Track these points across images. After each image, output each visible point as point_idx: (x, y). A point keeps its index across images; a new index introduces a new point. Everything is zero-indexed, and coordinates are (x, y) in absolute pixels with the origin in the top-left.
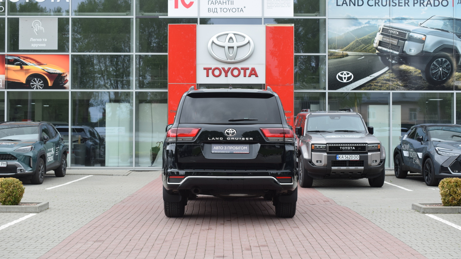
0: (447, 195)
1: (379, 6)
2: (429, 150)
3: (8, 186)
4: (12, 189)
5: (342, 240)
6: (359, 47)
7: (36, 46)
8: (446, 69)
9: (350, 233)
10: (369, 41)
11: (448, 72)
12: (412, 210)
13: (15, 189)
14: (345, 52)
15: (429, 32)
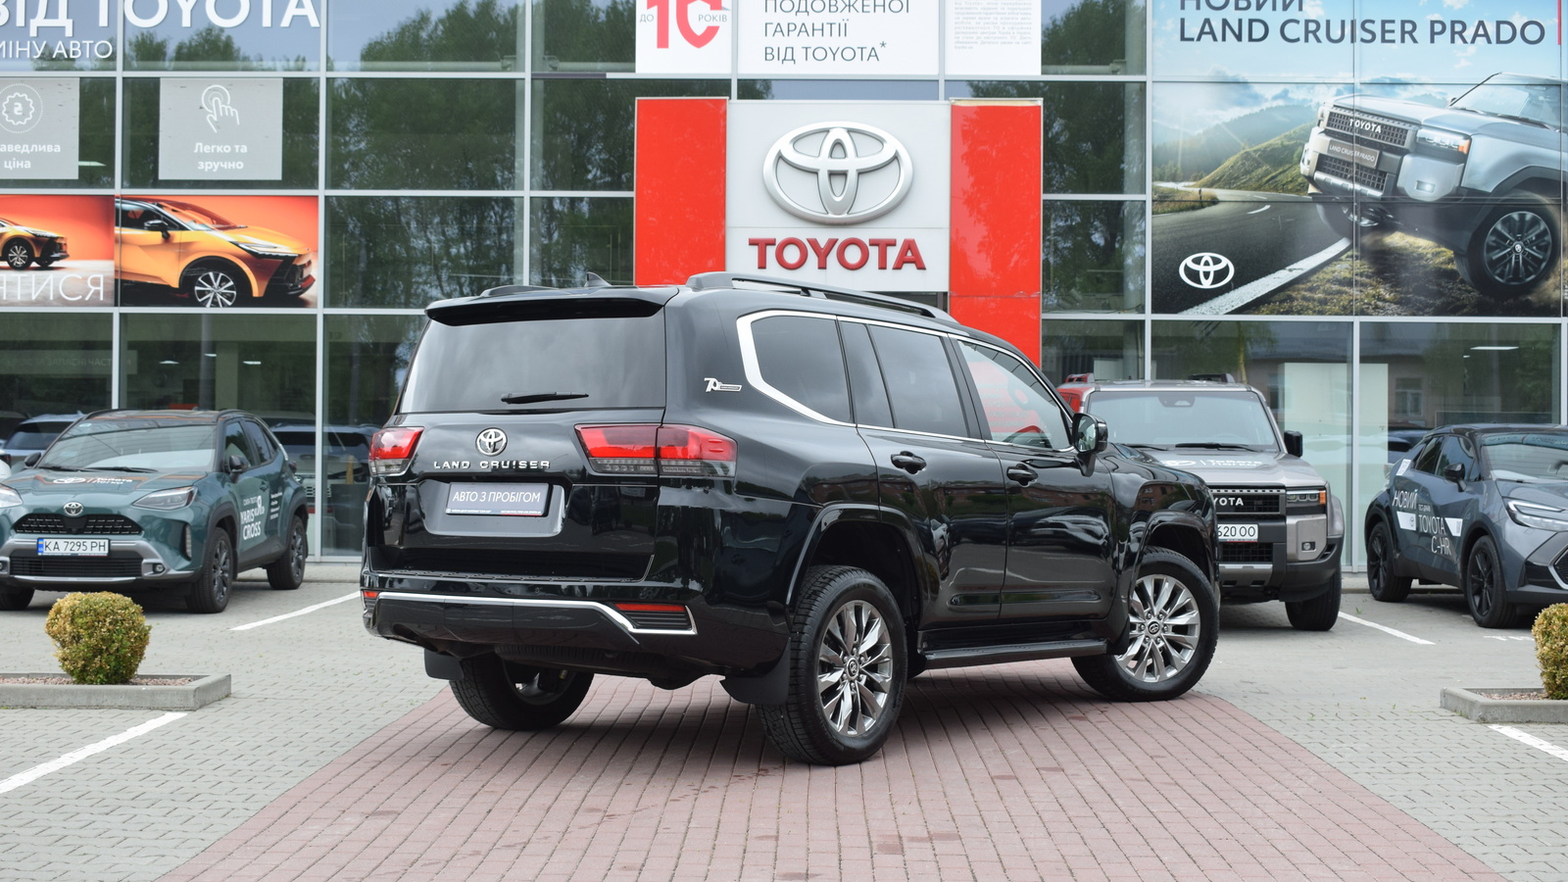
0: (1562, 660)
1: (1318, 40)
2: (1484, 509)
3: (93, 622)
4: (109, 630)
5: (1216, 816)
6: (1254, 174)
7: (214, 168)
8: (1534, 248)
9: (1242, 791)
10: (1285, 156)
11: (1541, 257)
12: (1443, 712)
13: (118, 632)
14: (1205, 191)
15: (1481, 127)
